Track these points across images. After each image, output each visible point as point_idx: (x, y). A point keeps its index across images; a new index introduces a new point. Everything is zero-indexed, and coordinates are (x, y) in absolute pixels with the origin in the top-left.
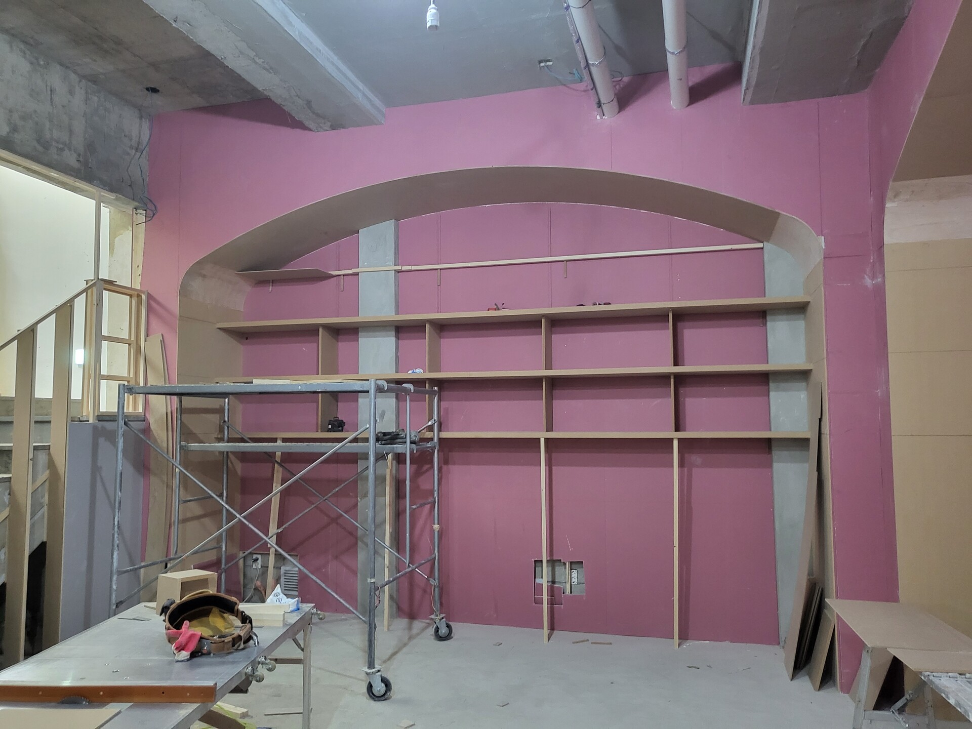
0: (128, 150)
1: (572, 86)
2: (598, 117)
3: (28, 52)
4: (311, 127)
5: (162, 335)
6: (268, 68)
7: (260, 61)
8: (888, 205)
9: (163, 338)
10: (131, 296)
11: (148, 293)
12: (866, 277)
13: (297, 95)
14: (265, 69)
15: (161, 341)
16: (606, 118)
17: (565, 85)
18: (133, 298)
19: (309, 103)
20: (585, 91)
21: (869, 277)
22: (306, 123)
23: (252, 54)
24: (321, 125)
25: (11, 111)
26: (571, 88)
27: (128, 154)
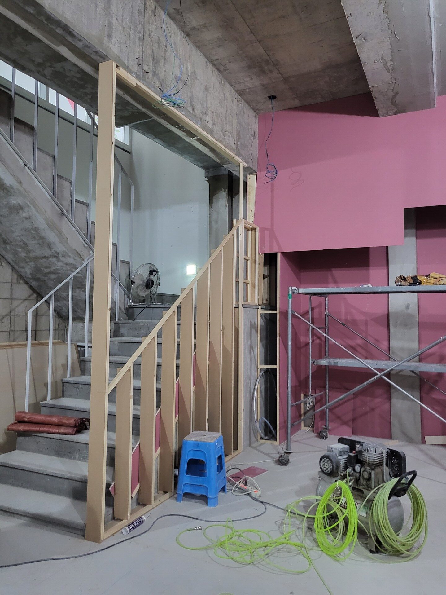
0: (251, 136)
3: (218, 76)
4: (381, 113)
6: (391, 69)
7: (389, 64)
13: (393, 89)
14: (388, 70)
23: (389, 59)
24: (389, 112)
25: (213, 113)
27: (251, 139)
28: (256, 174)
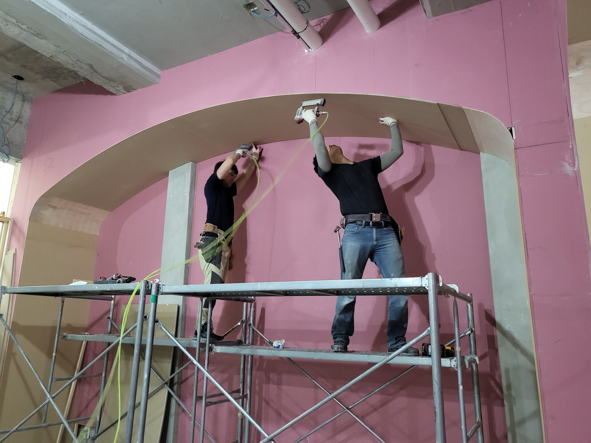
0: (8, 121)
2: (306, 51)
4: (111, 90)
5: (16, 249)
6: (36, 33)
7: (24, 27)
8: (572, 74)
9: (16, 252)
10: (3, 222)
11: (14, 220)
12: (566, 164)
13: (78, 61)
14: (35, 35)
15: (14, 253)
16: (312, 50)
17: (282, 31)
18: (4, 224)
19: (91, 66)
21: (569, 164)
22: (107, 87)
23: (14, 21)
24: (117, 88)
27: (8, 124)
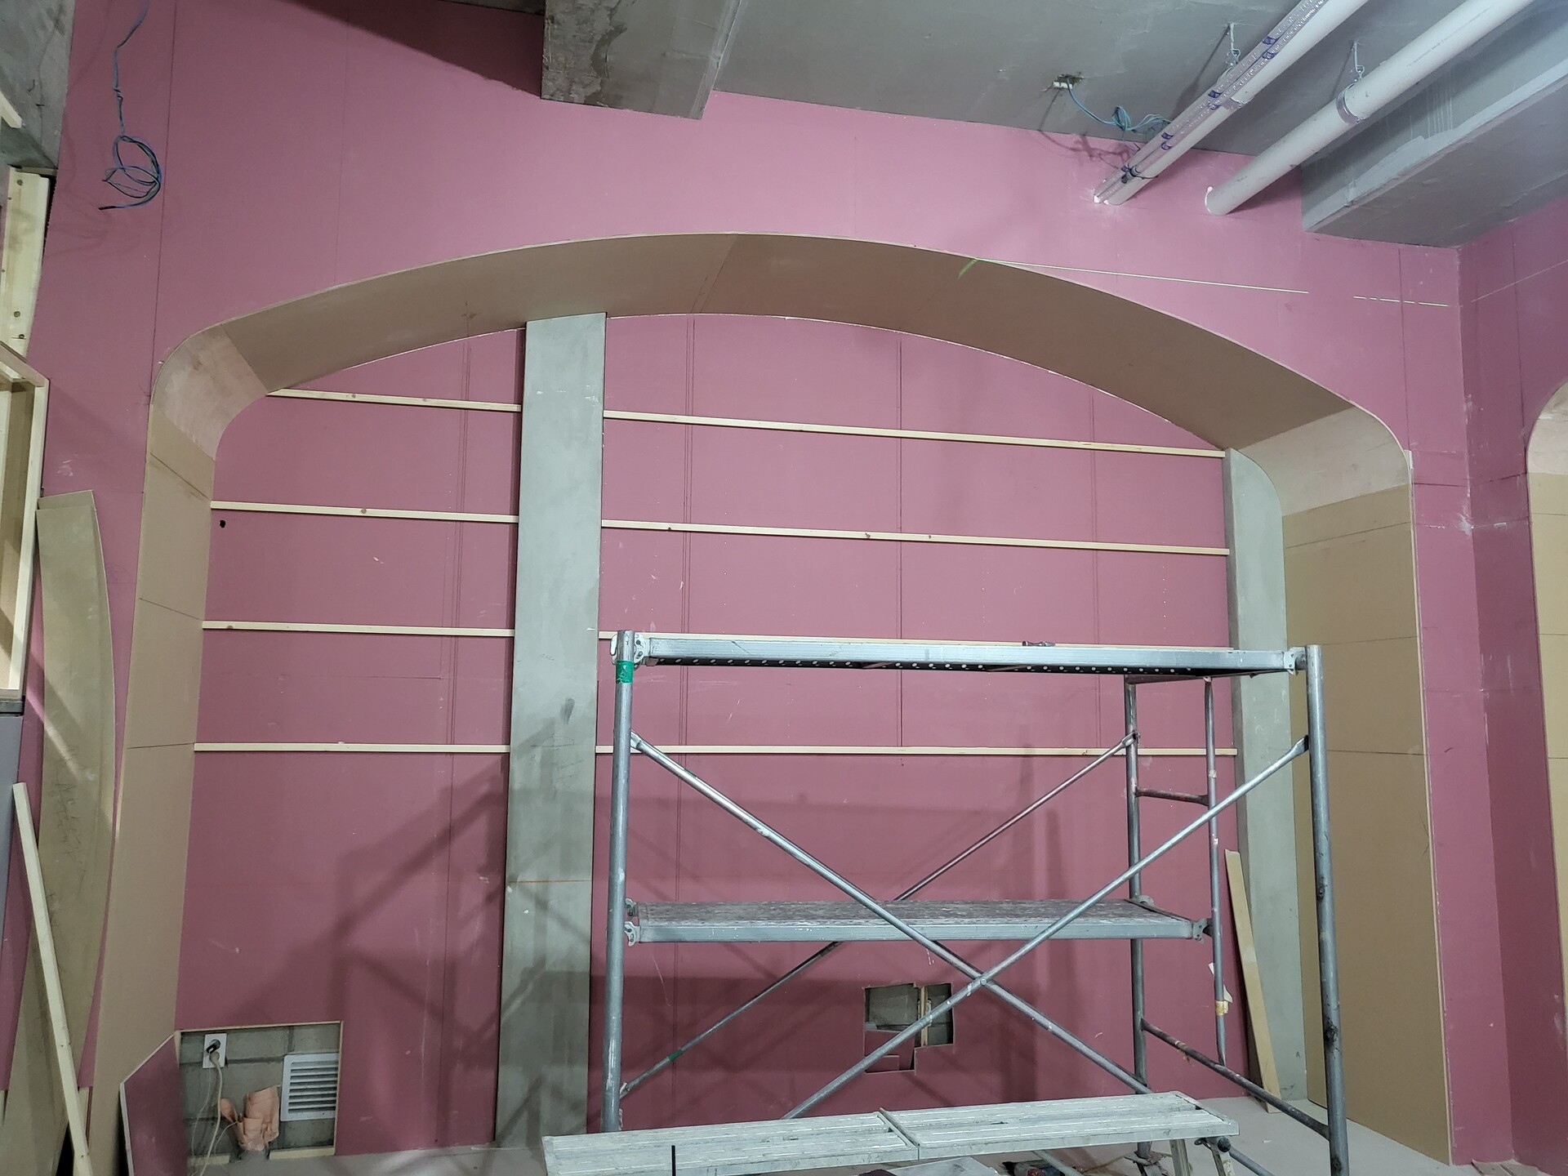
1: (1054, 136)
2: (1096, 200)
4: (548, 84)
12: (1463, 518)
13: (611, 10)
16: (1108, 203)
17: (1040, 131)
19: (614, 32)
20: (1074, 150)
21: (1467, 519)
22: (550, 74)
24: (575, 87)
26: (1049, 138)
28: (50, 171)
